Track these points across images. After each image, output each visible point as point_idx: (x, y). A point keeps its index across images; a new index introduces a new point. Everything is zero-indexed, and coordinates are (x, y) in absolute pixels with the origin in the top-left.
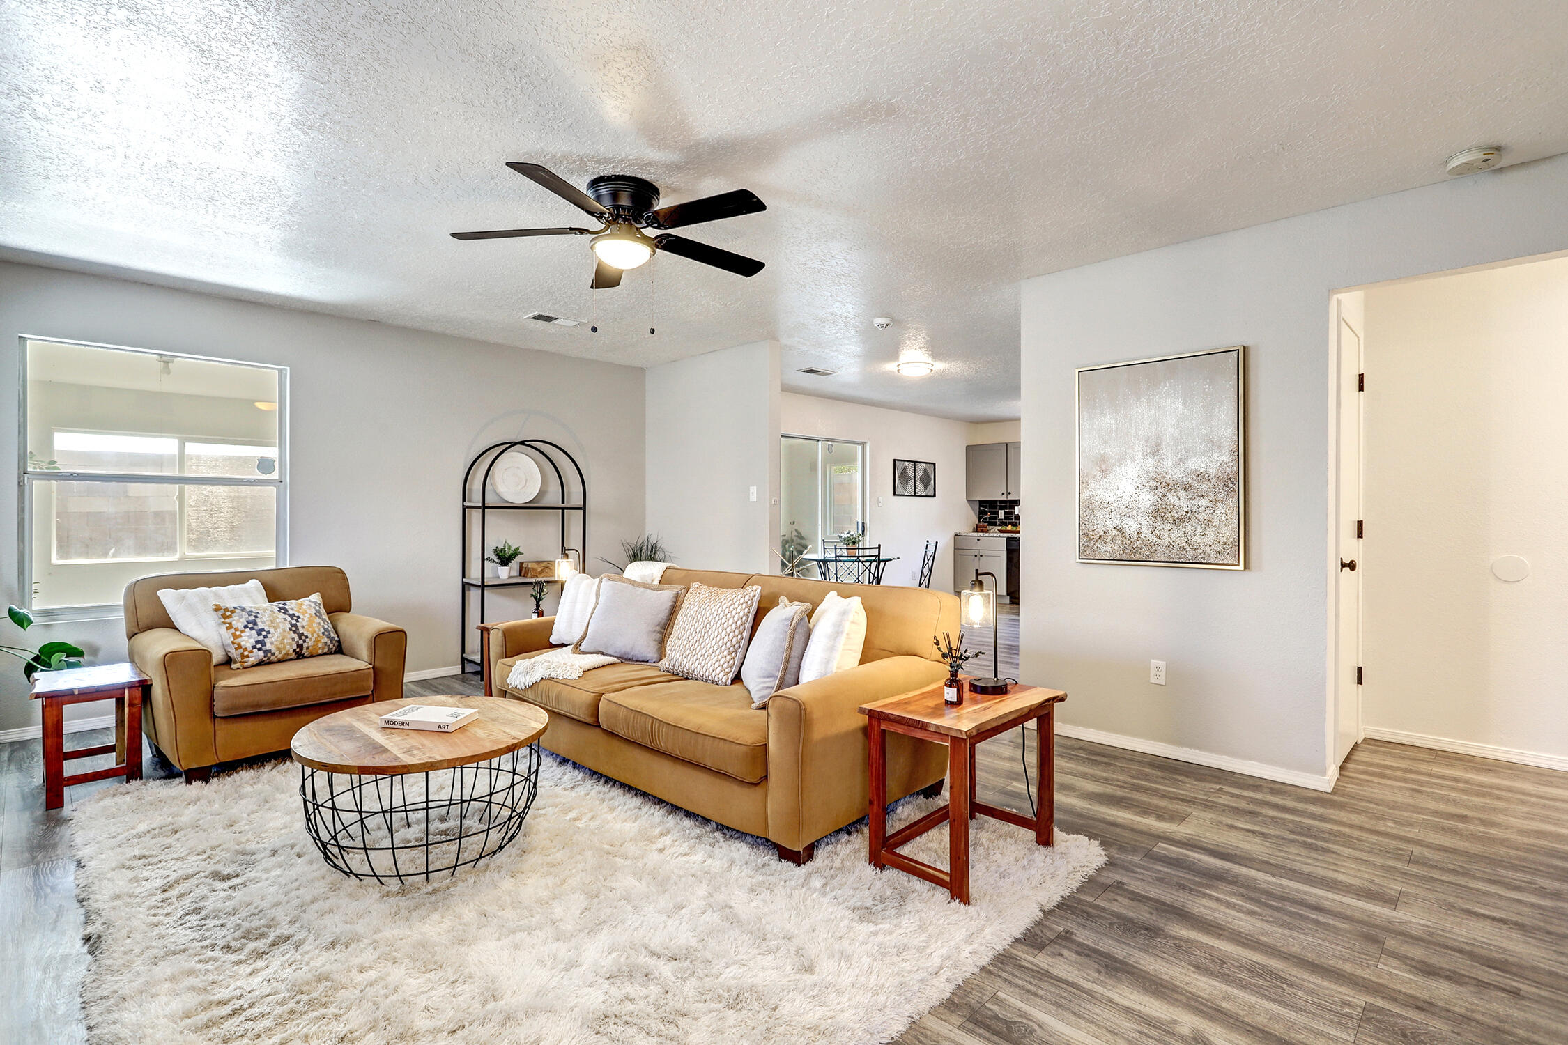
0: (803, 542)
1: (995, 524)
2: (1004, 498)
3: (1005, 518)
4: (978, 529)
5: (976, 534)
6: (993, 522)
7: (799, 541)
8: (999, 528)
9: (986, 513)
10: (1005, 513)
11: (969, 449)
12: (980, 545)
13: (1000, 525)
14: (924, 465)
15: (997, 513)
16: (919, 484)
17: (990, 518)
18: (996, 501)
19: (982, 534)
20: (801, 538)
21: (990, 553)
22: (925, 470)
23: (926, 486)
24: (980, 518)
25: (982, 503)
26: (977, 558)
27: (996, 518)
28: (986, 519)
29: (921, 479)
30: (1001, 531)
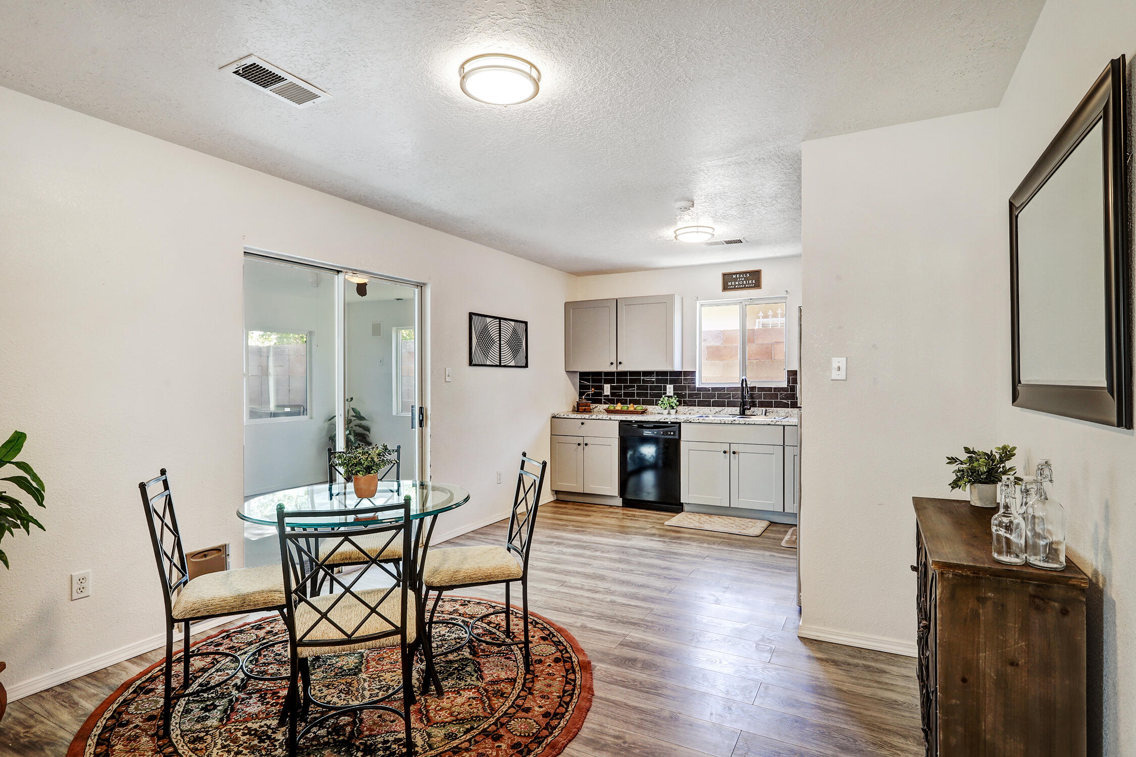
0: (363, 423)
1: (599, 402)
2: (613, 369)
3: (612, 394)
4: (580, 408)
5: (579, 416)
6: (597, 398)
7: (358, 422)
8: (606, 406)
9: (588, 388)
10: (612, 388)
11: (570, 307)
12: (583, 431)
13: (605, 403)
14: (513, 323)
15: (602, 388)
16: (506, 350)
17: (594, 394)
18: (599, 374)
19: (587, 416)
20: (361, 418)
21: (598, 441)
22: (515, 331)
23: (515, 352)
24: (581, 394)
25: (583, 375)
26: (581, 447)
27: (600, 394)
28: (588, 395)
29: (509, 343)
30: (608, 411)
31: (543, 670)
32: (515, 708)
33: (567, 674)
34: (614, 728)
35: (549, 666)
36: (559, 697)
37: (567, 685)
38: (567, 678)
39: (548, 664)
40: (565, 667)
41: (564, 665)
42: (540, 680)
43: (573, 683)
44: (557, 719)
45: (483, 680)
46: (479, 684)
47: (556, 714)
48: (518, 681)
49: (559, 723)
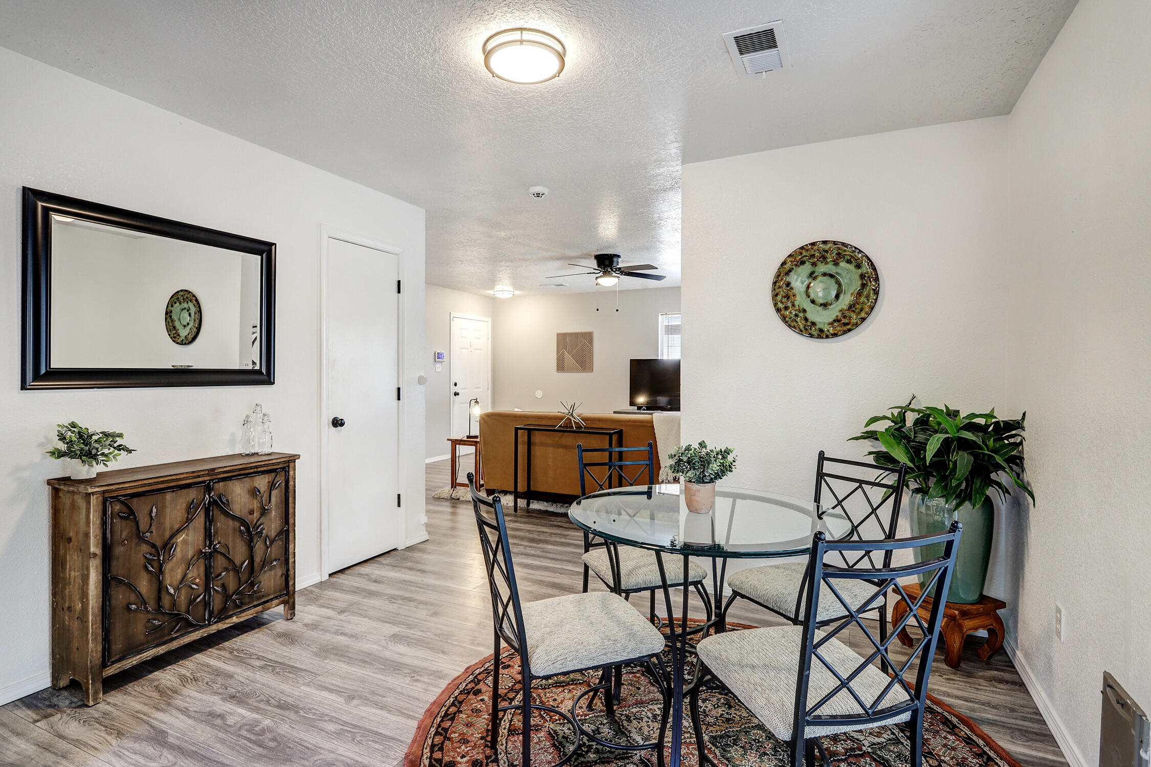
31: (474, 747)
32: (508, 698)
33: (443, 743)
34: (416, 688)
35: (463, 757)
36: (461, 712)
37: (447, 727)
38: (445, 737)
39: (465, 760)
40: (442, 754)
41: (443, 756)
42: (478, 733)
43: (440, 730)
44: (467, 690)
45: (549, 731)
46: (552, 726)
47: (468, 693)
48: (506, 731)
49: (466, 685)
